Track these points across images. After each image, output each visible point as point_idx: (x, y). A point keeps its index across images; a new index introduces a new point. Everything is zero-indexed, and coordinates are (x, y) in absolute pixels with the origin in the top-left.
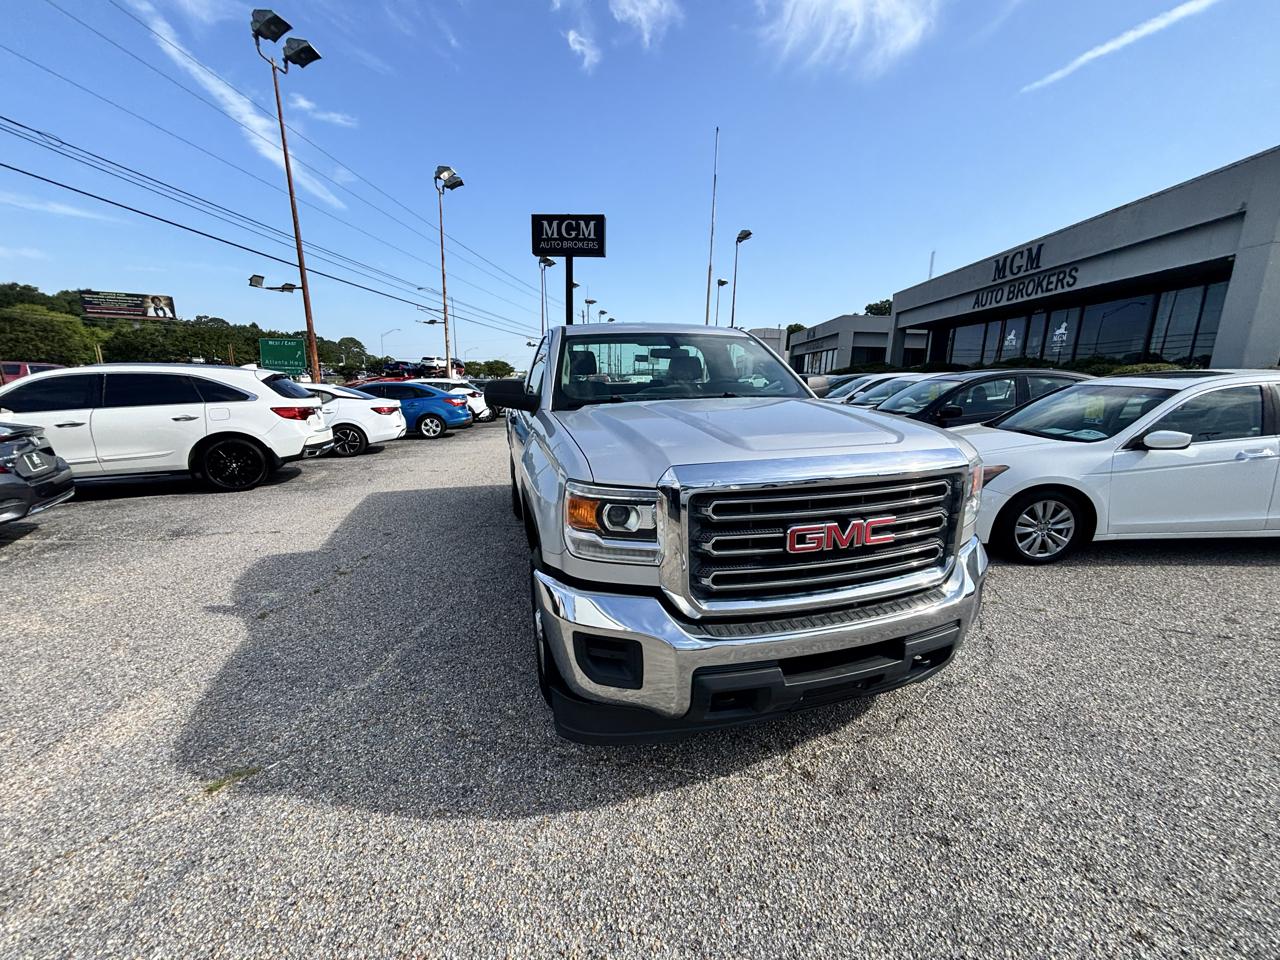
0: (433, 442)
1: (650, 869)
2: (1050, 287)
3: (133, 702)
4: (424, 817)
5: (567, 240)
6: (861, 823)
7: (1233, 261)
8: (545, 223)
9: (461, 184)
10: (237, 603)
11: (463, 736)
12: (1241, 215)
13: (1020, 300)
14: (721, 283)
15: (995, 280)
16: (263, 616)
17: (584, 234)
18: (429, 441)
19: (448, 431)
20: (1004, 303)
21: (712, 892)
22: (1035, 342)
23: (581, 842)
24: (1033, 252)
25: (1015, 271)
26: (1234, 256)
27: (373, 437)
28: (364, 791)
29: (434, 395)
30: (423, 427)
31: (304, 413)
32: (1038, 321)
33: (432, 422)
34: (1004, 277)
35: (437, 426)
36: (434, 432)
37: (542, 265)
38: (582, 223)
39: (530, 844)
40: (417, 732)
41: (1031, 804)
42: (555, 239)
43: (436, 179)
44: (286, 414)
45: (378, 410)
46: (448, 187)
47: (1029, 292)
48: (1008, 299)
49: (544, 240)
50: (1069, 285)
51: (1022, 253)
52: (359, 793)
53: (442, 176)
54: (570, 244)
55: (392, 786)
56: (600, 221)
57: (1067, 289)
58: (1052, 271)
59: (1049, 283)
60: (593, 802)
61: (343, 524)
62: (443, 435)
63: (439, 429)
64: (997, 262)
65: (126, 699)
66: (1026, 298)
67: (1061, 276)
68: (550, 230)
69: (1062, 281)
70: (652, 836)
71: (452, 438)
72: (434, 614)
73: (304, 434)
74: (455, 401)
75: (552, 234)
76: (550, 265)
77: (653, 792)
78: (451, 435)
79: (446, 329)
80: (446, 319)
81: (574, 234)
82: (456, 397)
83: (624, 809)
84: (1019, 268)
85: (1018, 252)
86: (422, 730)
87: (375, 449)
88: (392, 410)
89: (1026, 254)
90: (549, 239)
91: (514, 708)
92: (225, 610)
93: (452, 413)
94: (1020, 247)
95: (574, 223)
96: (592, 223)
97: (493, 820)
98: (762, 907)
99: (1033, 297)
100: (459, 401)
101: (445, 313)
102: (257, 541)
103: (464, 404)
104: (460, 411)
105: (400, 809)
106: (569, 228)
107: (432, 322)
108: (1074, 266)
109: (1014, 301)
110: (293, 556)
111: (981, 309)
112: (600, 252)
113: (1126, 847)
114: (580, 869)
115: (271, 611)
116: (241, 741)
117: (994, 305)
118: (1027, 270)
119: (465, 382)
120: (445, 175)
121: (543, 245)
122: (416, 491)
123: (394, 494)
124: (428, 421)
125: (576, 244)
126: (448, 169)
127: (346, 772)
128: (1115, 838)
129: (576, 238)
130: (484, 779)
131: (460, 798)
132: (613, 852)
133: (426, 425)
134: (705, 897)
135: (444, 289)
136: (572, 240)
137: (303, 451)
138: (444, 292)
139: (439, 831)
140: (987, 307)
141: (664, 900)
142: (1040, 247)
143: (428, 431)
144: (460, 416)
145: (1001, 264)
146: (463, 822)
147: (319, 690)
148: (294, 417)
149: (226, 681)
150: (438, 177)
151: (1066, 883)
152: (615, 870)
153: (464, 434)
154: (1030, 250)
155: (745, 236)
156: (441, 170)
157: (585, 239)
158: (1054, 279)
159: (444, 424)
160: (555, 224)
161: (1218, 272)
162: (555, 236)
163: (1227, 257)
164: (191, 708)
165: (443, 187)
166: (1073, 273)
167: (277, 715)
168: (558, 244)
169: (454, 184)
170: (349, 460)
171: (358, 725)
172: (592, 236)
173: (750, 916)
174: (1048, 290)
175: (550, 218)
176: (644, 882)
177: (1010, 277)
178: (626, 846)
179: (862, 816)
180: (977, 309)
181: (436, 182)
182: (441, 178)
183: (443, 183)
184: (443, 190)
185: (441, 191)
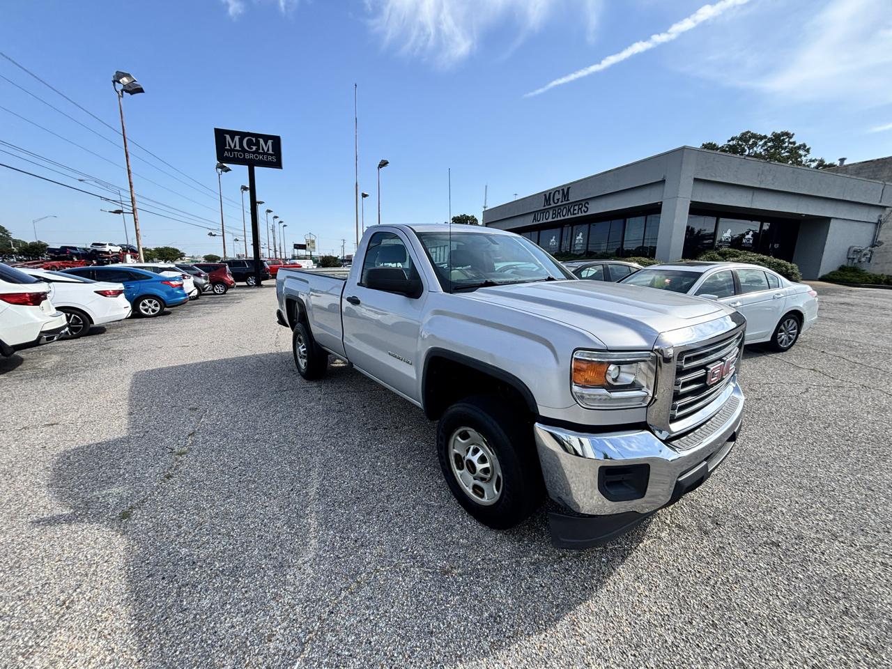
0: (156, 320)
1: (669, 626)
2: (575, 212)
3: (36, 658)
4: (486, 654)
5: (249, 152)
6: (733, 548)
7: (661, 205)
8: (228, 137)
9: (141, 91)
10: (76, 508)
11: (446, 572)
12: (663, 181)
13: (559, 219)
14: (364, 196)
15: (545, 206)
16: (125, 515)
17: (263, 149)
18: (151, 320)
19: (166, 309)
20: (550, 220)
21: (714, 625)
22: (566, 243)
23: (611, 624)
24: (565, 191)
25: (556, 201)
26: (662, 202)
27: (98, 319)
28: (412, 653)
29: (151, 278)
30: (141, 307)
31: (36, 299)
32: (567, 230)
33: (150, 302)
34: (550, 204)
35: (156, 305)
36: (153, 311)
37: (220, 170)
38: (262, 141)
39: (583, 641)
40: (407, 583)
41: (783, 509)
42: (237, 151)
43: (114, 82)
44: (13, 300)
45: (104, 293)
46: (127, 91)
47: (564, 214)
48: (553, 218)
49: (227, 150)
50: (585, 212)
51: (559, 191)
52: (409, 656)
53: (121, 81)
54: (252, 156)
55: (433, 639)
56: (276, 141)
57: (584, 214)
58: (575, 203)
59: (574, 210)
60: (588, 591)
61: (131, 405)
62: (162, 313)
63: (159, 308)
64: (545, 195)
65: (20, 658)
66: (562, 218)
67: (580, 206)
68: (234, 143)
69: (581, 209)
70: (646, 601)
71: (171, 316)
72: (314, 474)
73: (39, 320)
74: (173, 283)
75: (235, 146)
76: (226, 171)
77: (614, 570)
78: (168, 313)
79: (135, 219)
81: (254, 148)
82: (174, 279)
83: (611, 588)
84: (558, 200)
85: (557, 190)
86: (407, 579)
87: (100, 330)
88: (117, 293)
89: (561, 192)
90: (231, 150)
91: (462, 537)
92: (69, 520)
93: (170, 294)
94: (557, 187)
95: (254, 139)
96: (270, 142)
97: (540, 634)
98: (746, 624)
99: (566, 217)
100: (177, 283)
101: (133, 205)
102: (36, 437)
103: (181, 285)
104: (178, 292)
105: (461, 656)
106: (250, 143)
107: (118, 212)
108: (587, 201)
109: (556, 219)
110: (100, 446)
111: (537, 223)
112: (278, 164)
113: (835, 519)
114: (631, 646)
115: (132, 508)
116: (232, 653)
117: (545, 221)
118: (562, 202)
119: (173, 266)
120: (125, 80)
121: (226, 154)
122: (184, 366)
123: (160, 370)
124: (146, 301)
125: (256, 157)
126: (128, 75)
127: (378, 642)
128: (827, 516)
129: (257, 152)
130: (498, 602)
131: (497, 626)
132: (636, 623)
133: (144, 305)
134: (715, 632)
135: (130, 183)
136: (253, 153)
137: (39, 338)
138: (131, 186)
139: (510, 661)
140: (541, 222)
141: (698, 645)
142: (568, 189)
143: (146, 310)
144: (179, 296)
145: (548, 196)
146: (519, 646)
147: (271, 573)
148: (25, 303)
149: (147, 596)
150: (117, 81)
151: (837, 548)
152: (650, 636)
153: (181, 311)
154: (563, 190)
155: (384, 164)
156: (119, 76)
157: (264, 153)
158: (576, 208)
159: (163, 303)
160: (237, 138)
161: (655, 209)
162: (238, 148)
163: (657, 203)
164: (131, 640)
165: (122, 91)
166: (586, 205)
167: (247, 612)
168: (241, 155)
169: (135, 90)
170: (74, 342)
171: (343, 594)
172: (271, 152)
173: (747, 633)
174: (574, 214)
175: (233, 134)
176: (675, 637)
177: (553, 205)
178: (639, 615)
179: (729, 544)
180: (535, 223)
181: (114, 85)
182: (119, 83)
183: (122, 87)
184: (122, 94)
185: (120, 94)
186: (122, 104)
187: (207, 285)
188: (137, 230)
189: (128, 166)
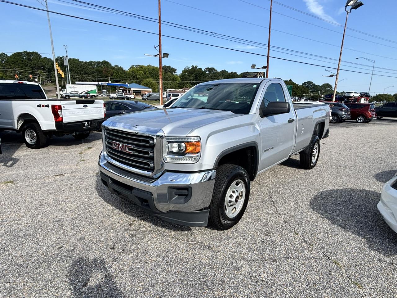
9: (361, 4)
43: (346, 7)
46: (353, 9)
53: (349, 4)
80: (337, 74)
101: (338, 71)
120: (352, 3)
135: (340, 59)
150: (347, 5)
169: (358, 5)
181: (346, 8)
182: (348, 6)
183: (351, 7)
184: (351, 11)
185: (349, 11)
186: (348, 17)
187: (344, 116)
188: (335, 85)
189: (341, 50)
